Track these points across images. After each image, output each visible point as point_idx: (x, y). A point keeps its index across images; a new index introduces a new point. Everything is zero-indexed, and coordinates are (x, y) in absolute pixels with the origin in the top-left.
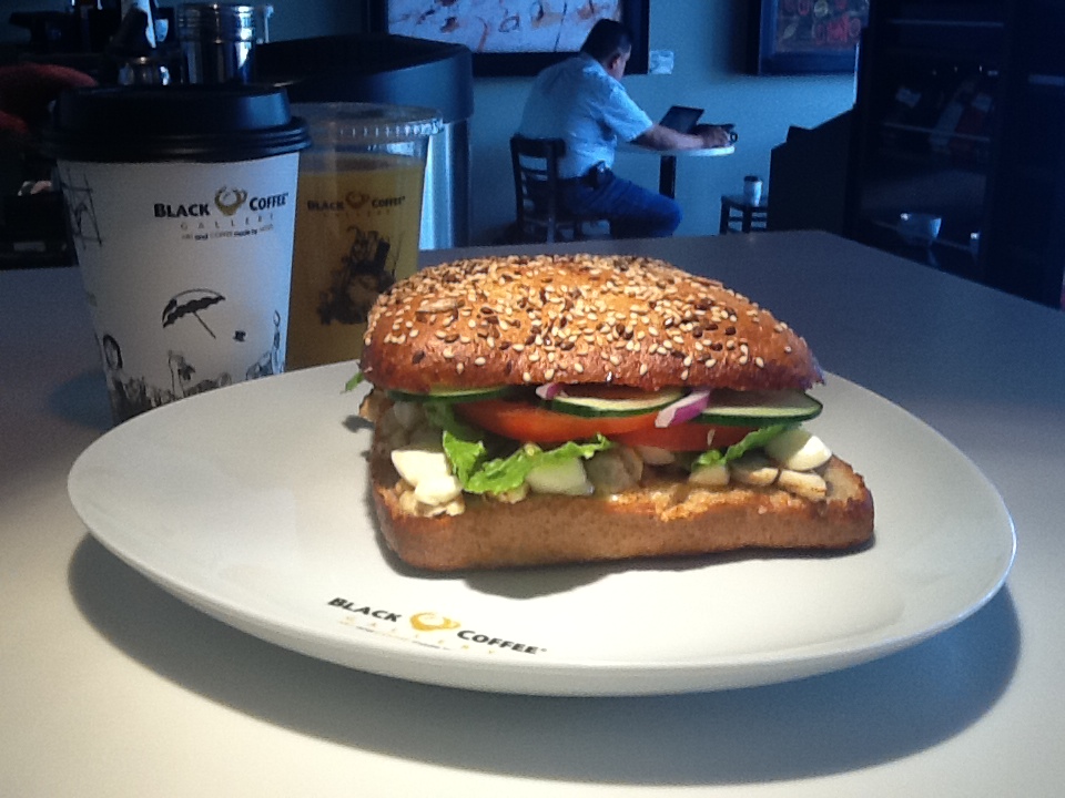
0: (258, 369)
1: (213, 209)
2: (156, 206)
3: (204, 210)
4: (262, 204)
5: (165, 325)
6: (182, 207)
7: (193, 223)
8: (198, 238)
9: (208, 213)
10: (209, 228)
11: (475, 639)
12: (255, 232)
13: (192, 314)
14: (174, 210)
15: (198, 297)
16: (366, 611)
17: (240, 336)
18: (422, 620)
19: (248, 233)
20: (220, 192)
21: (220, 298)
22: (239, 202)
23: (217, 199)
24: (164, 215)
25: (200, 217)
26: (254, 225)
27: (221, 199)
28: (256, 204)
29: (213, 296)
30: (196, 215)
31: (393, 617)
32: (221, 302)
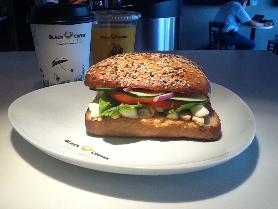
0: (77, 79)
1: (64, 37)
2: (50, 36)
3: (62, 37)
4: (78, 36)
5: (53, 67)
6: (56, 36)
7: (59, 40)
8: (60, 44)
9: (63, 38)
10: (63, 42)
11: (95, 154)
12: (76, 43)
13: (59, 64)
14: (54, 37)
15: (61, 60)
16: (72, 144)
17: (72, 70)
18: (85, 148)
19: (74, 44)
20: (66, 33)
21: (67, 60)
22: (71, 36)
23: (65, 34)
24: (51, 38)
25: (60, 39)
26: (76, 41)
27: (66, 34)
28: (76, 36)
29: (65, 60)
30: (60, 38)
31: (78, 146)
32: (67, 61)
